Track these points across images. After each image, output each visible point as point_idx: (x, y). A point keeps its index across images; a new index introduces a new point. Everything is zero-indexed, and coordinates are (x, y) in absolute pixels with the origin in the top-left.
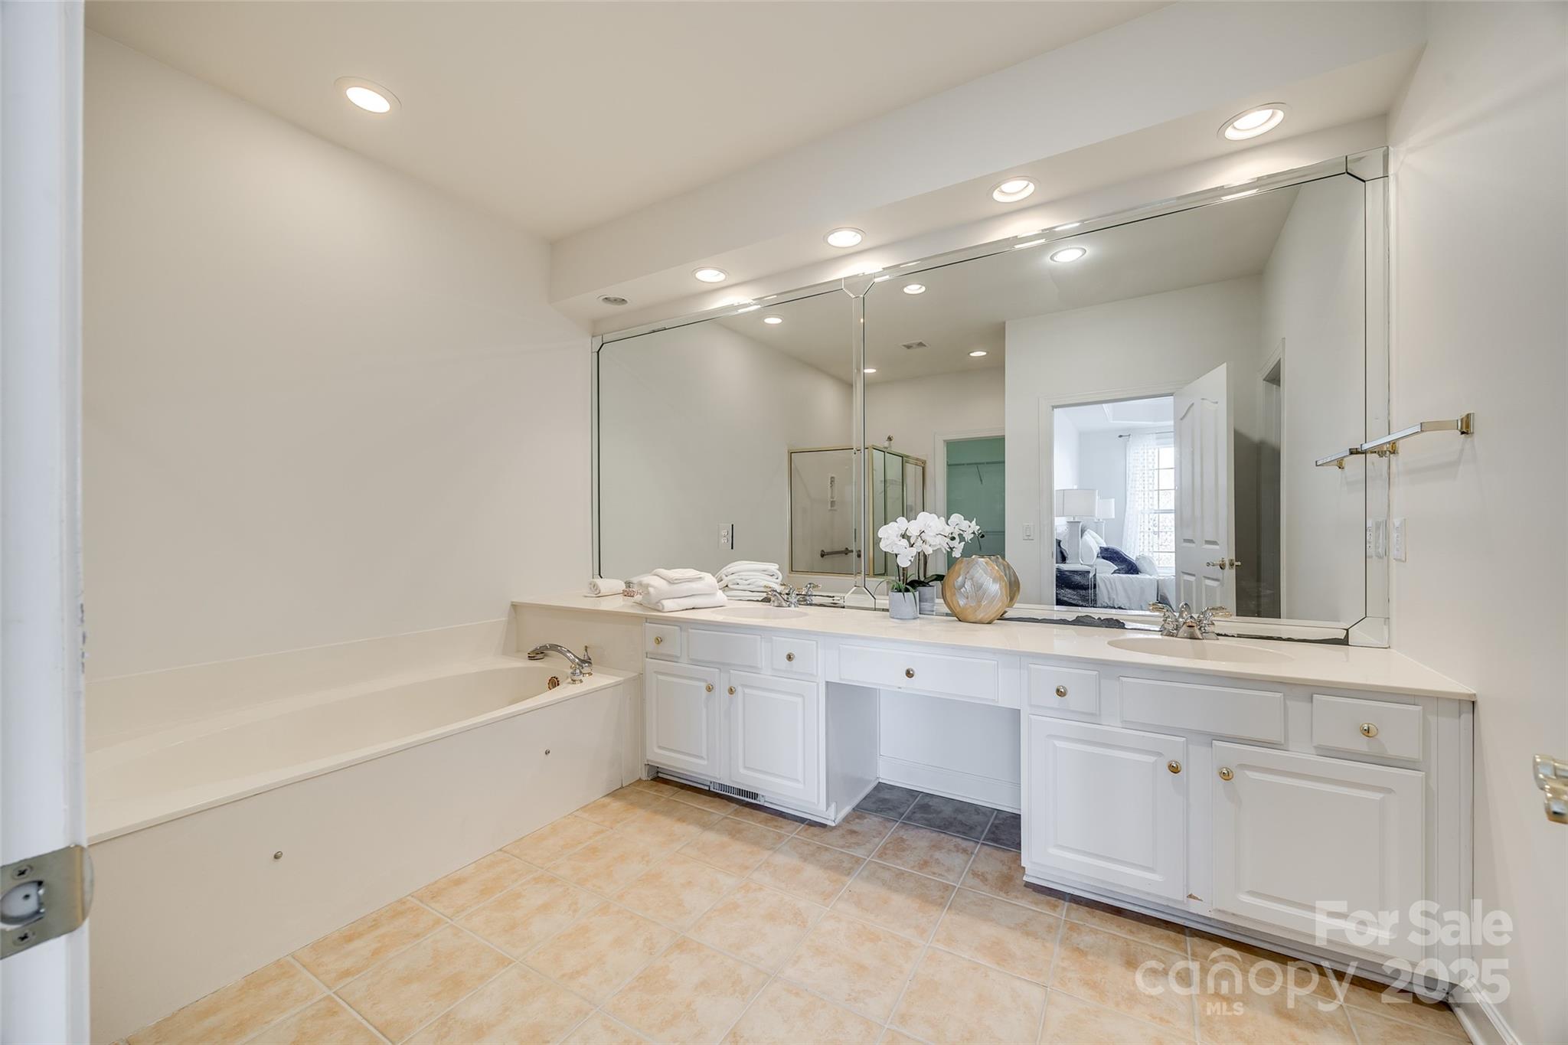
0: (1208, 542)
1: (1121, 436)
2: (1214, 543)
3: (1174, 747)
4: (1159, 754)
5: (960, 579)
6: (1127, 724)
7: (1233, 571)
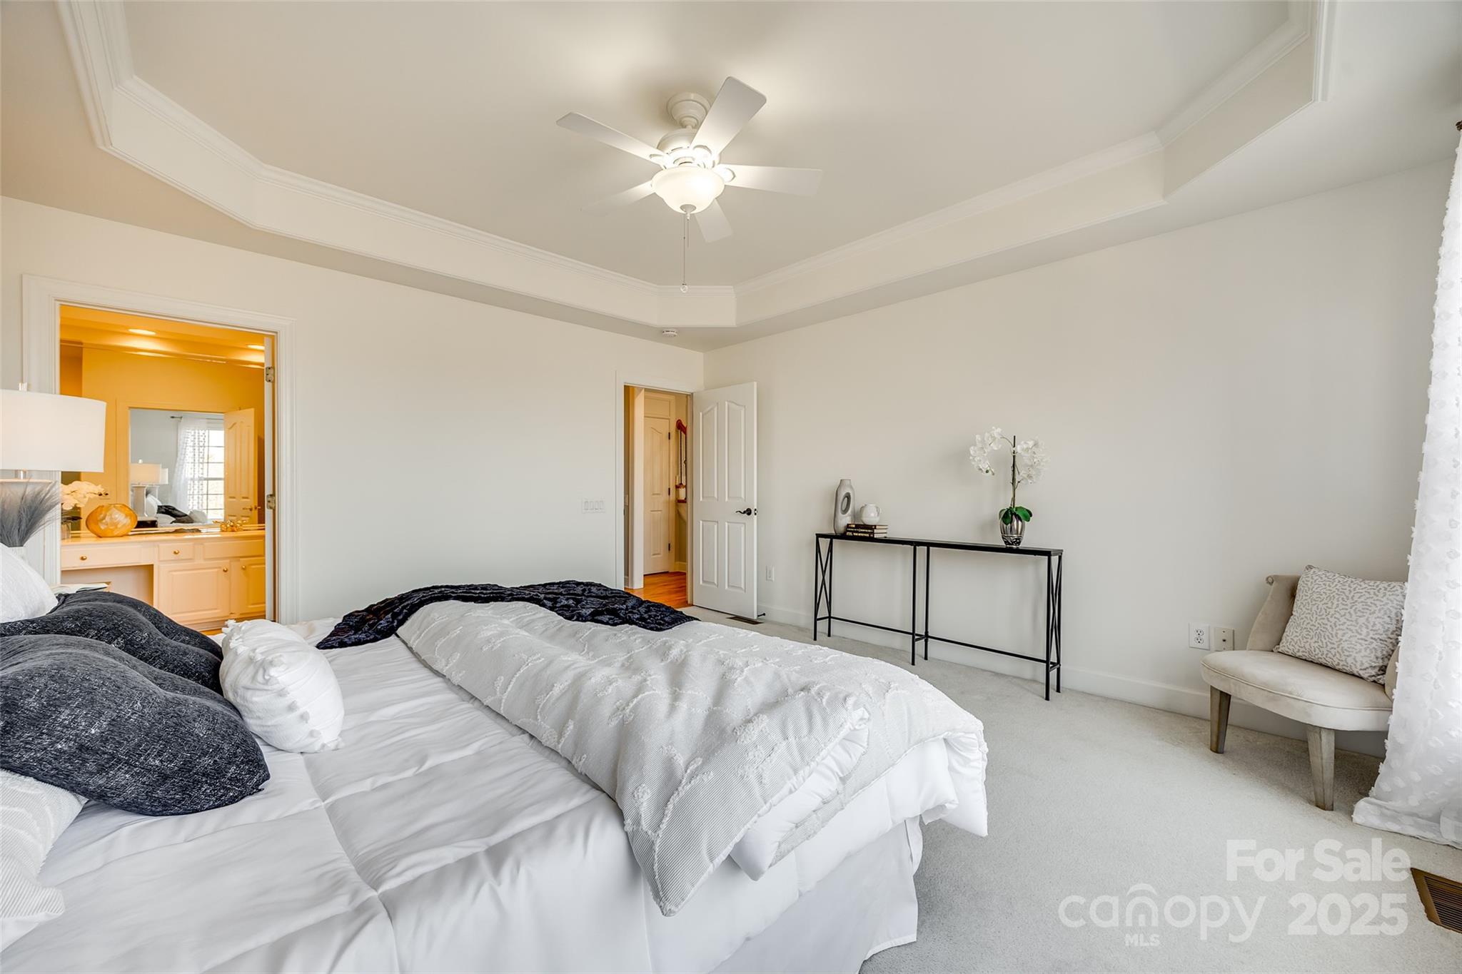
0: (244, 498)
1: (173, 417)
2: (247, 498)
3: (225, 564)
4: (220, 568)
5: (102, 516)
6: (205, 559)
7: (256, 512)
